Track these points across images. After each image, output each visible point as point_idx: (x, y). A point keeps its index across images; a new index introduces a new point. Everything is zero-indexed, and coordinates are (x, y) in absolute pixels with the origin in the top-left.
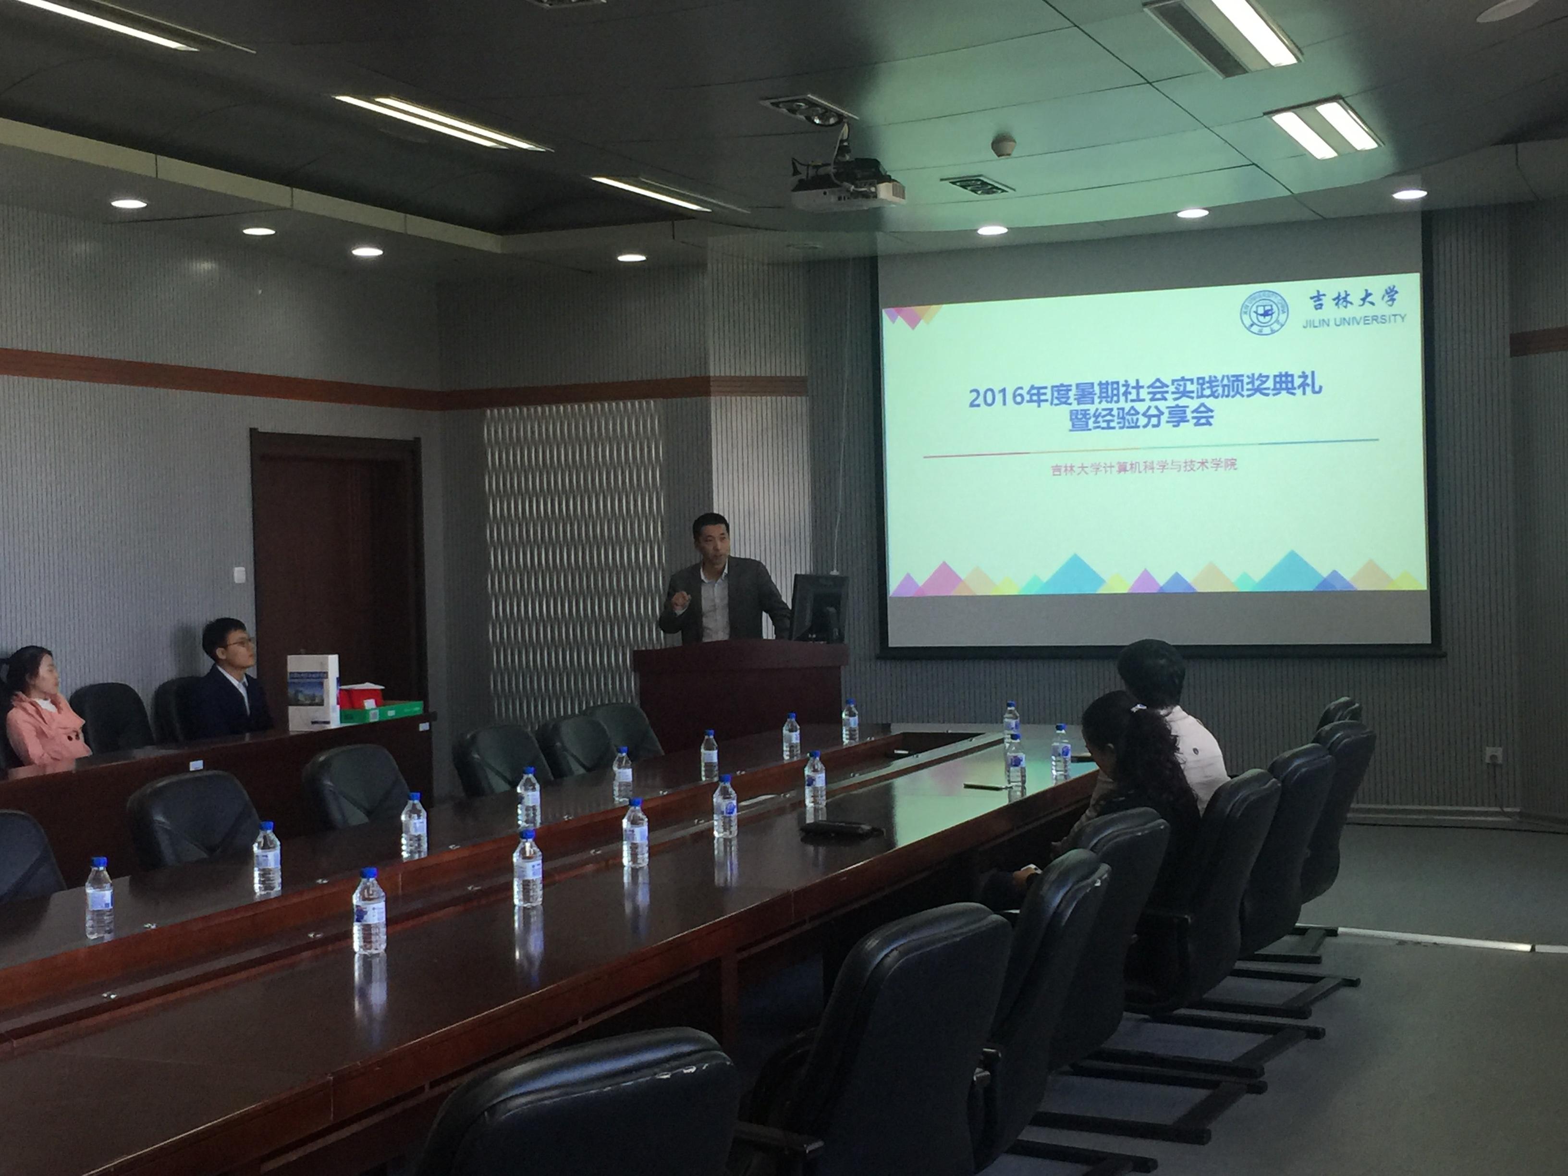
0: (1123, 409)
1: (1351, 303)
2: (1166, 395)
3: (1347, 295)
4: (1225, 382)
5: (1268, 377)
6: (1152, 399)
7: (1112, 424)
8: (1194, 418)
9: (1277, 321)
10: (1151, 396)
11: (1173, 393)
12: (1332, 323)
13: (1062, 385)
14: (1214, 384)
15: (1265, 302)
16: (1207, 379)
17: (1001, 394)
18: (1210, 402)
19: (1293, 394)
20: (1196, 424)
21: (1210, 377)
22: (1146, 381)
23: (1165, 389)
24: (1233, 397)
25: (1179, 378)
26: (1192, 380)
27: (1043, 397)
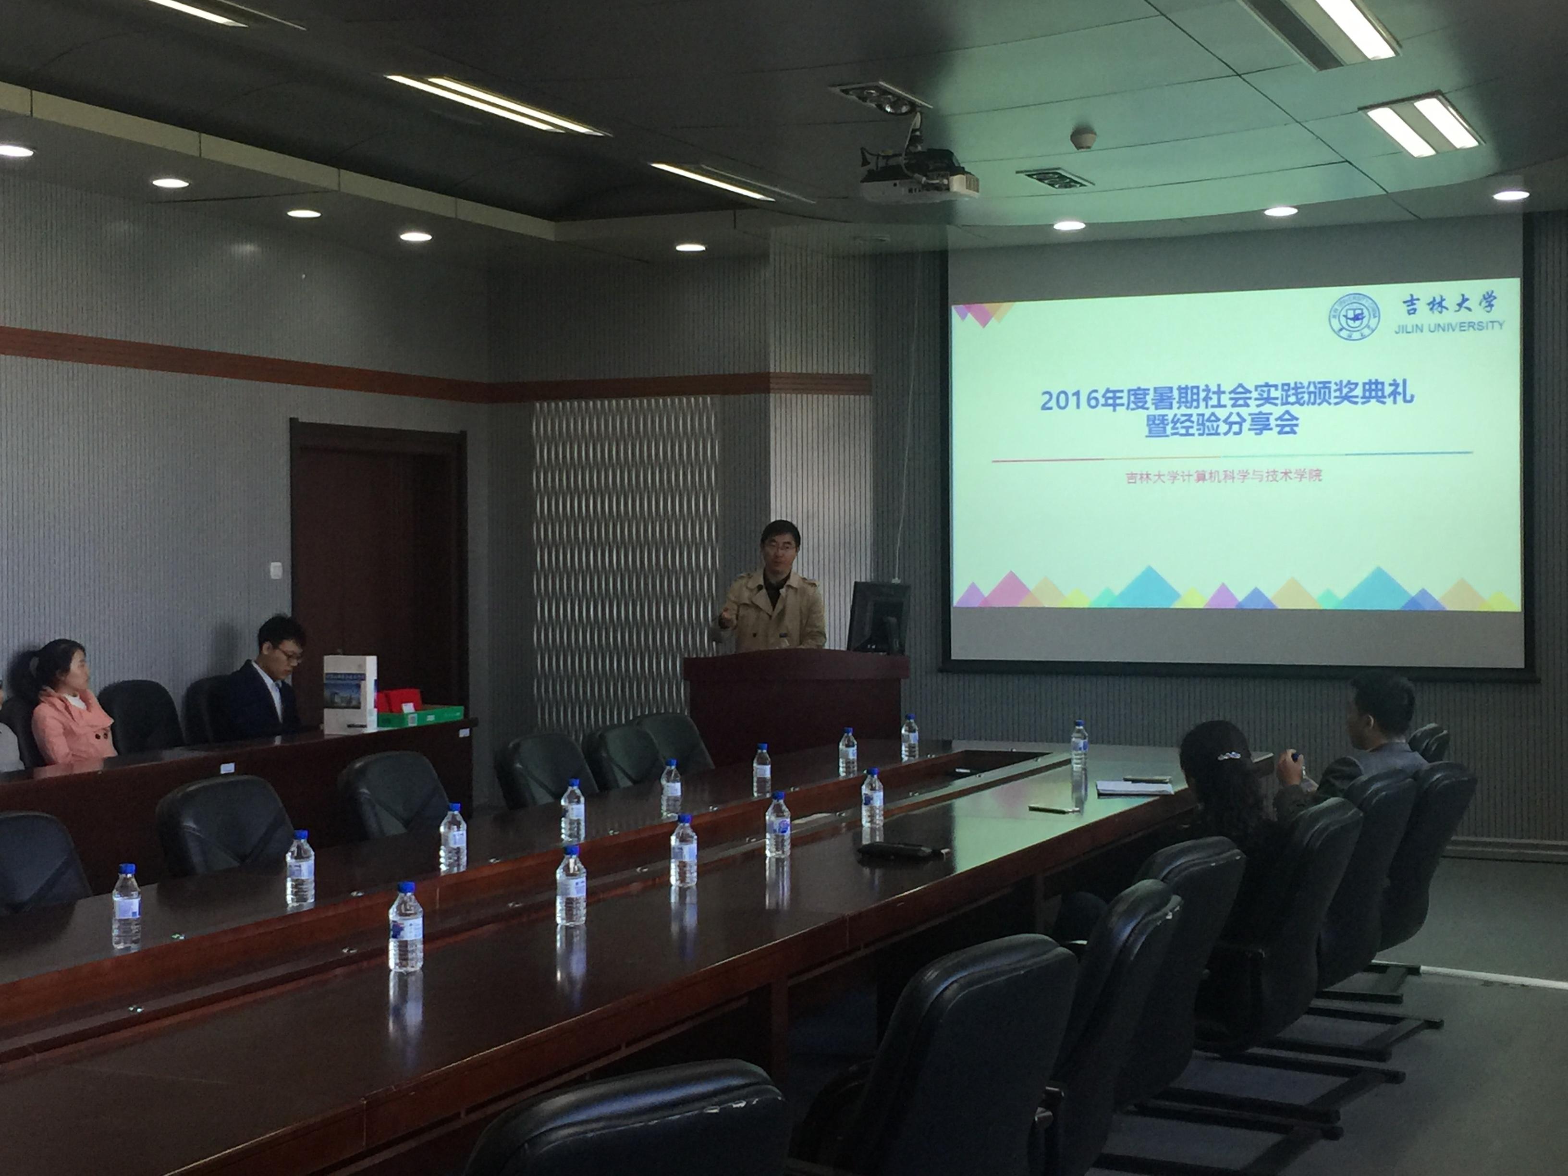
0: (1203, 415)
1: (1447, 309)
2: (1249, 401)
3: (1443, 300)
4: (1312, 389)
5: (1356, 384)
6: (1234, 406)
7: (1191, 431)
8: (1277, 426)
9: (1368, 326)
10: (1232, 402)
11: (1256, 399)
12: (1426, 329)
13: (1139, 389)
14: (1300, 390)
15: (1355, 306)
16: (1292, 385)
17: (1075, 398)
18: (1295, 410)
19: (1384, 403)
20: (1280, 433)
21: (1296, 383)
22: (1227, 387)
23: (1248, 395)
24: (1320, 404)
25: (1263, 384)
26: (1276, 386)
27: (1118, 401)
